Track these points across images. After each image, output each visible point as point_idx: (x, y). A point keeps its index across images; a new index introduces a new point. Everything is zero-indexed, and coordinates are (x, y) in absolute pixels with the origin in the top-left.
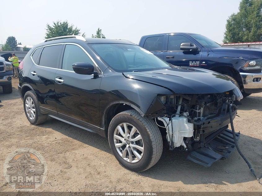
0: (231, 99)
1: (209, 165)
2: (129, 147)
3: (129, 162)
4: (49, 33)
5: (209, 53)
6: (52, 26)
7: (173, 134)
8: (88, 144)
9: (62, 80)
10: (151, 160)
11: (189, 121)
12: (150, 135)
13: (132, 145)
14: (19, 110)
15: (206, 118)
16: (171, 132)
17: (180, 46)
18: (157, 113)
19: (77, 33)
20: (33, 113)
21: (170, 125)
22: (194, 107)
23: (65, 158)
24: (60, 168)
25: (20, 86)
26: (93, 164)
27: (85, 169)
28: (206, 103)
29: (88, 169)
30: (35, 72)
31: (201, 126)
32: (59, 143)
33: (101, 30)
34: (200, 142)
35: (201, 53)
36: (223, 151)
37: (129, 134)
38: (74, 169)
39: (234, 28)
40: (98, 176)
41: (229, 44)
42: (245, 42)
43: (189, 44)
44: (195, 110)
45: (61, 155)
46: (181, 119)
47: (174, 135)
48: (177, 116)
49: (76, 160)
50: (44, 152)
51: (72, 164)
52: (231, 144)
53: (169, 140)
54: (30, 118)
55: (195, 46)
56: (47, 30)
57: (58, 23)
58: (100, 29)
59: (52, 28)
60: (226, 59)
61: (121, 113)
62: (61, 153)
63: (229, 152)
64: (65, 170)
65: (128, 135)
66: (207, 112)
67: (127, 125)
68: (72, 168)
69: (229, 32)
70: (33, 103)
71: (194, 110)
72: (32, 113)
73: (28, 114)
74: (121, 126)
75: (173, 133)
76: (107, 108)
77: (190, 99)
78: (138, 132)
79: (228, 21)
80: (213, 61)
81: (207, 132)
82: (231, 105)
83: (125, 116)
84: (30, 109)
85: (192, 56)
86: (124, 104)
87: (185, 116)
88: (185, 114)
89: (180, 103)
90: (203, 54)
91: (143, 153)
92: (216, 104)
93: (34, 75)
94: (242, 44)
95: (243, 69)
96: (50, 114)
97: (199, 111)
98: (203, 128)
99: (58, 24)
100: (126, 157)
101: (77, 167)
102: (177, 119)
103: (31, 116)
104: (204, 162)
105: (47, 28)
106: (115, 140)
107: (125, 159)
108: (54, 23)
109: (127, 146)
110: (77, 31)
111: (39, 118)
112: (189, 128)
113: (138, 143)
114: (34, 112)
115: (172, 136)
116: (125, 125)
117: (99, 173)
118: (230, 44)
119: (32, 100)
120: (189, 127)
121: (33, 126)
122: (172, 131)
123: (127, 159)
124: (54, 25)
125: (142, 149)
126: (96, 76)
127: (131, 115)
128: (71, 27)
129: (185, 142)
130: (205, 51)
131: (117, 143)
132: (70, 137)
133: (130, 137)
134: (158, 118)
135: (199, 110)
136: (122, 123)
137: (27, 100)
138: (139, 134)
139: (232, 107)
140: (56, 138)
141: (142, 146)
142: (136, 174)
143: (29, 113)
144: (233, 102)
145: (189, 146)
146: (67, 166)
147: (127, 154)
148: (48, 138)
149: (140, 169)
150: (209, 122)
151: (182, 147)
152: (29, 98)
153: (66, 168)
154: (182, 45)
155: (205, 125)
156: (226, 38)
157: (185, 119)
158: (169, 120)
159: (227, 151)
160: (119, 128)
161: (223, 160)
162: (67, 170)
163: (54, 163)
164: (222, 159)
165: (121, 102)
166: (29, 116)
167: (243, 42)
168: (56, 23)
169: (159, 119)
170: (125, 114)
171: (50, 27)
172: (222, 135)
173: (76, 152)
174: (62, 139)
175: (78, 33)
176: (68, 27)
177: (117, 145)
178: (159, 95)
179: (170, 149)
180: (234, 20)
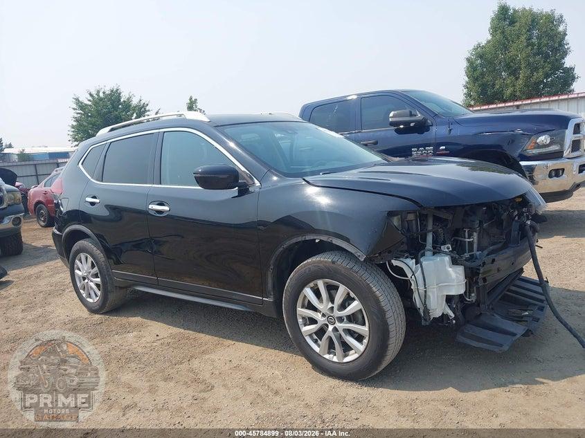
0: (528, 211)
1: (506, 348)
2: (335, 330)
3: (337, 361)
4: (79, 115)
5: (452, 127)
6: (85, 99)
7: (426, 291)
8: (233, 340)
9: (166, 208)
10: (386, 351)
11: (455, 262)
12: (380, 298)
13: (341, 325)
14: (53, 288)
15: (486, 252)
16: (421, 288)
17: (389, 118)
18: (390, 252)
19: (141, 110)
20: (94, 287)
21: (419, 274)
22: (457, 232)
23: (192, 371)
24: (190, 392)
25: (58, 233)
26: (256, 376)
27: (244, 388)
28: (481, 223)
29: (251, 388)
30: (94, 197)
31: (479, 270)
32: (168, 344)
33: (196, 100)
34: (478, 303)
35: (434, 129)
36: (523, 319)
37: (330, 303)
38: (220, 391)
39: (483, 74)
40: (278, 399)
41: (477, 108)
42: (510, 102)
43: (407, 111)
44: (463, 239)
45: (184, 367)
46: (438, 259)
47: (430, 294)
48: (428, 254)
49: (217, 372)
50: (143, 366)
51: (213, 382)
52: (535, 305)
53: (418, 304)
54: (89, 300)
55: (419, 116)
56: (74, 109)
57: (98, 92)
58: (193, 99)
59: (86, 105)
60: (488, 137)
61: (309, 260)
62: (181, 363)
63: (537, 320)
64: (201, 395)
65: (330, 305)
66: (485, 242)
67: (325, 283)
68: (215, 390)
69: (475, 83)
70: (93, 266)
71: (460, 239)
72: (91, 287)
73: (82, 291)
74: (311, 288)
75: (425, 288)
76: (277, 253)
77: (450, 218)
78: (352, 295)
79: (468, 60)
80: (457, 144)
81: (490, 280)
82: (529, 222)
83: (321, 265)
84: (86, 281)
85: (414, 138)
86: (317, 241)
87: (445, 253)
88: (444, 248)
89: (430, 227)
90: (438, 131)
91: (367, 338)
92: (499, 223)
93: (93, 204)
94: (503, 105)
95: (526, 154)
96: (137, 285)
97: (471, 240)
98: (484, 273)
99: (98, 95)
100: (329, 353)
101: (224, 386)
102: (431, 260)
103: (89, 296)
104: (493, 343)
105: (75, 106)
106: (300, 321)
107: (327, 356)
108: (91, 95)
109: (331, 328)
110: (143, 106)
111: (111, 297)
112: (457, 276)
113: (352, 318)
114: (98, 285)
115: (425, 296)
116: (321, 284)
117: (277, 393)
118: (479, 108)
119: (90, 259)
120: (456, 272)
121: (97, 317)
122: (425, 285)
123: (332, 356)
124: (90, 98)
125: (364, 330)
126: (244, 191)
127: (333, 263)
128: (128, 99)
129: (449, 306)
130: (442, 124)
131: (305, 325)
132: (189, 329)
133: (335, 309)
134: (393, 261)
135: (469, 238)
136: (315, 282)
137: (77, 261)
138: (353, 299)
139: (531, 226)
140: (157, 336)
141: (364, 324)
142: (356, 385)
143: (84, 289)
144: (530, 218)
145: (458, 314)
146: (202, 387)
147: (331, 346)
148: (140, 337)
149: (362, 374)
150: (493, 260)
151: (444, 316)
152: (82, 256)
153: (204, 391)
154: (391, 115)
155: (487, 267)
156: (468, 95)
157: (447, 259)
158: (416, 264)
159: (531, 319)
160: (308, 292)
161: (529, 336)
162: (205, 395)
163: (172, 384)
164: (527, 333)
165: (309, 237)
166: (84, 295)
167: (505, 101)
168: (94, 93)
169: (395, 263)
170: (321, 262)
171: (82, 103)
172: (514, 288)
173: (212, 356)
174: (172, 336)
175: (145, 111)
176: (122, 100)
177: (307, 329)
178: (391, 214)
179: (423, 323)
180: (481, 56)
